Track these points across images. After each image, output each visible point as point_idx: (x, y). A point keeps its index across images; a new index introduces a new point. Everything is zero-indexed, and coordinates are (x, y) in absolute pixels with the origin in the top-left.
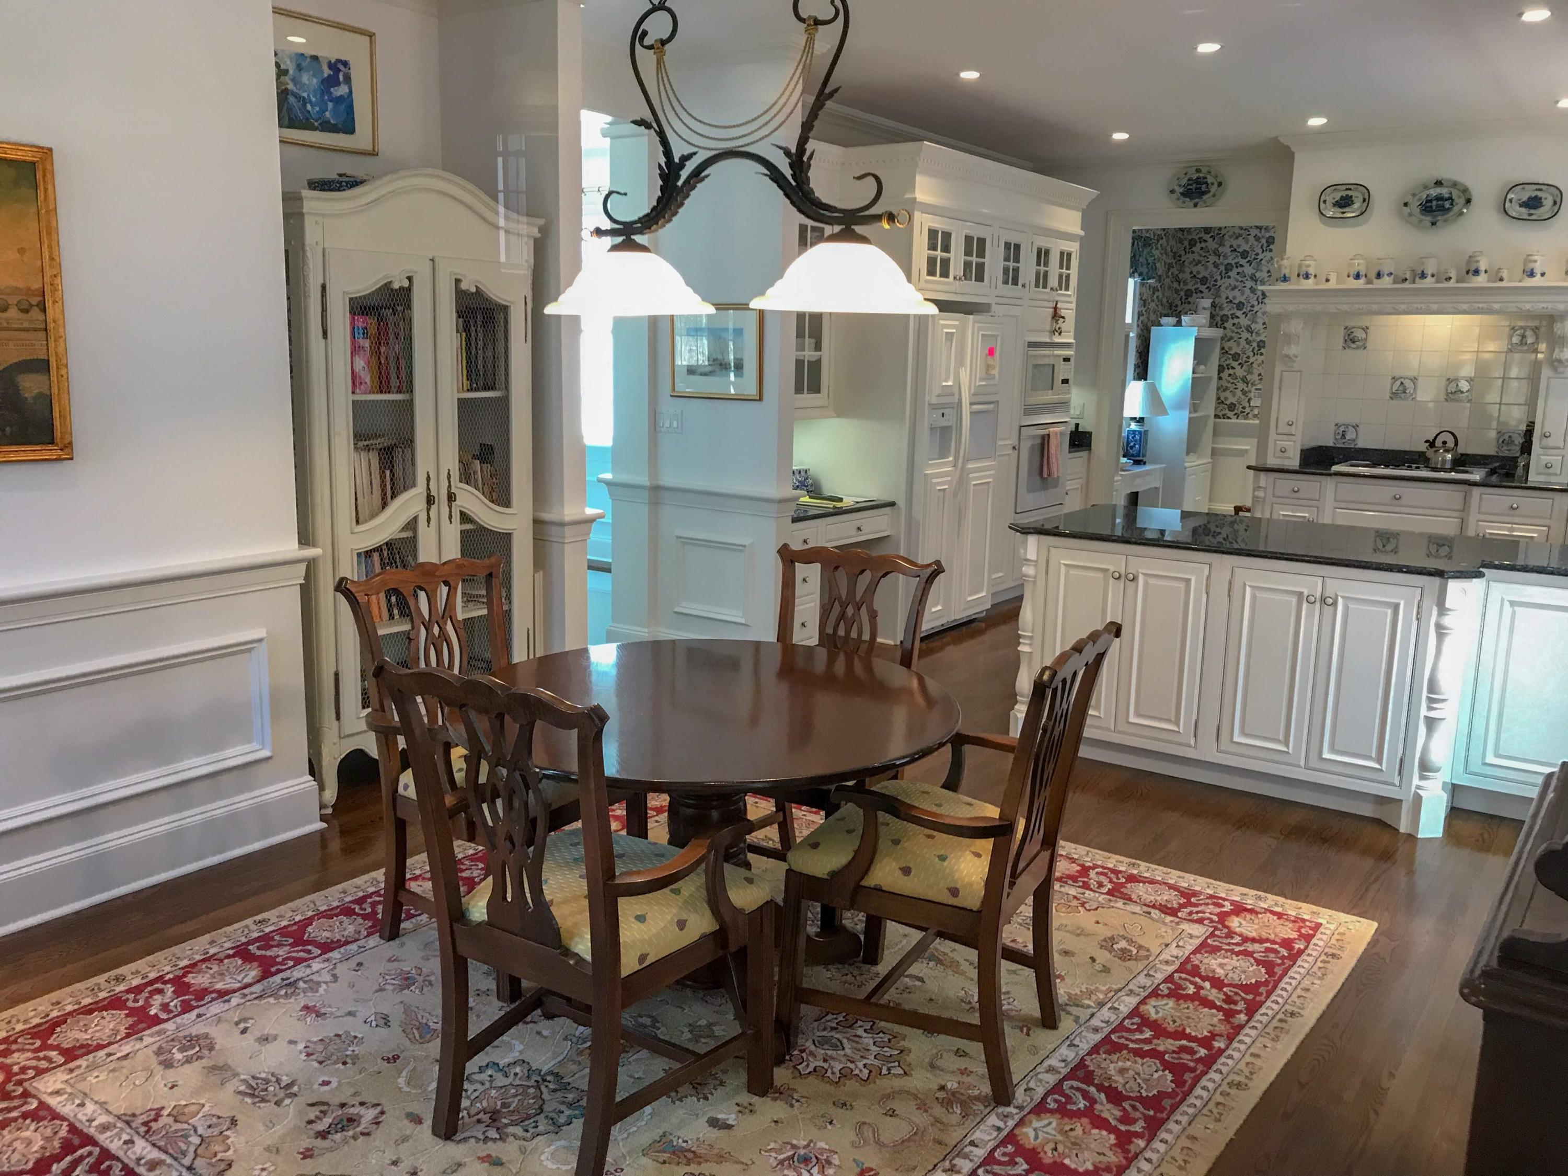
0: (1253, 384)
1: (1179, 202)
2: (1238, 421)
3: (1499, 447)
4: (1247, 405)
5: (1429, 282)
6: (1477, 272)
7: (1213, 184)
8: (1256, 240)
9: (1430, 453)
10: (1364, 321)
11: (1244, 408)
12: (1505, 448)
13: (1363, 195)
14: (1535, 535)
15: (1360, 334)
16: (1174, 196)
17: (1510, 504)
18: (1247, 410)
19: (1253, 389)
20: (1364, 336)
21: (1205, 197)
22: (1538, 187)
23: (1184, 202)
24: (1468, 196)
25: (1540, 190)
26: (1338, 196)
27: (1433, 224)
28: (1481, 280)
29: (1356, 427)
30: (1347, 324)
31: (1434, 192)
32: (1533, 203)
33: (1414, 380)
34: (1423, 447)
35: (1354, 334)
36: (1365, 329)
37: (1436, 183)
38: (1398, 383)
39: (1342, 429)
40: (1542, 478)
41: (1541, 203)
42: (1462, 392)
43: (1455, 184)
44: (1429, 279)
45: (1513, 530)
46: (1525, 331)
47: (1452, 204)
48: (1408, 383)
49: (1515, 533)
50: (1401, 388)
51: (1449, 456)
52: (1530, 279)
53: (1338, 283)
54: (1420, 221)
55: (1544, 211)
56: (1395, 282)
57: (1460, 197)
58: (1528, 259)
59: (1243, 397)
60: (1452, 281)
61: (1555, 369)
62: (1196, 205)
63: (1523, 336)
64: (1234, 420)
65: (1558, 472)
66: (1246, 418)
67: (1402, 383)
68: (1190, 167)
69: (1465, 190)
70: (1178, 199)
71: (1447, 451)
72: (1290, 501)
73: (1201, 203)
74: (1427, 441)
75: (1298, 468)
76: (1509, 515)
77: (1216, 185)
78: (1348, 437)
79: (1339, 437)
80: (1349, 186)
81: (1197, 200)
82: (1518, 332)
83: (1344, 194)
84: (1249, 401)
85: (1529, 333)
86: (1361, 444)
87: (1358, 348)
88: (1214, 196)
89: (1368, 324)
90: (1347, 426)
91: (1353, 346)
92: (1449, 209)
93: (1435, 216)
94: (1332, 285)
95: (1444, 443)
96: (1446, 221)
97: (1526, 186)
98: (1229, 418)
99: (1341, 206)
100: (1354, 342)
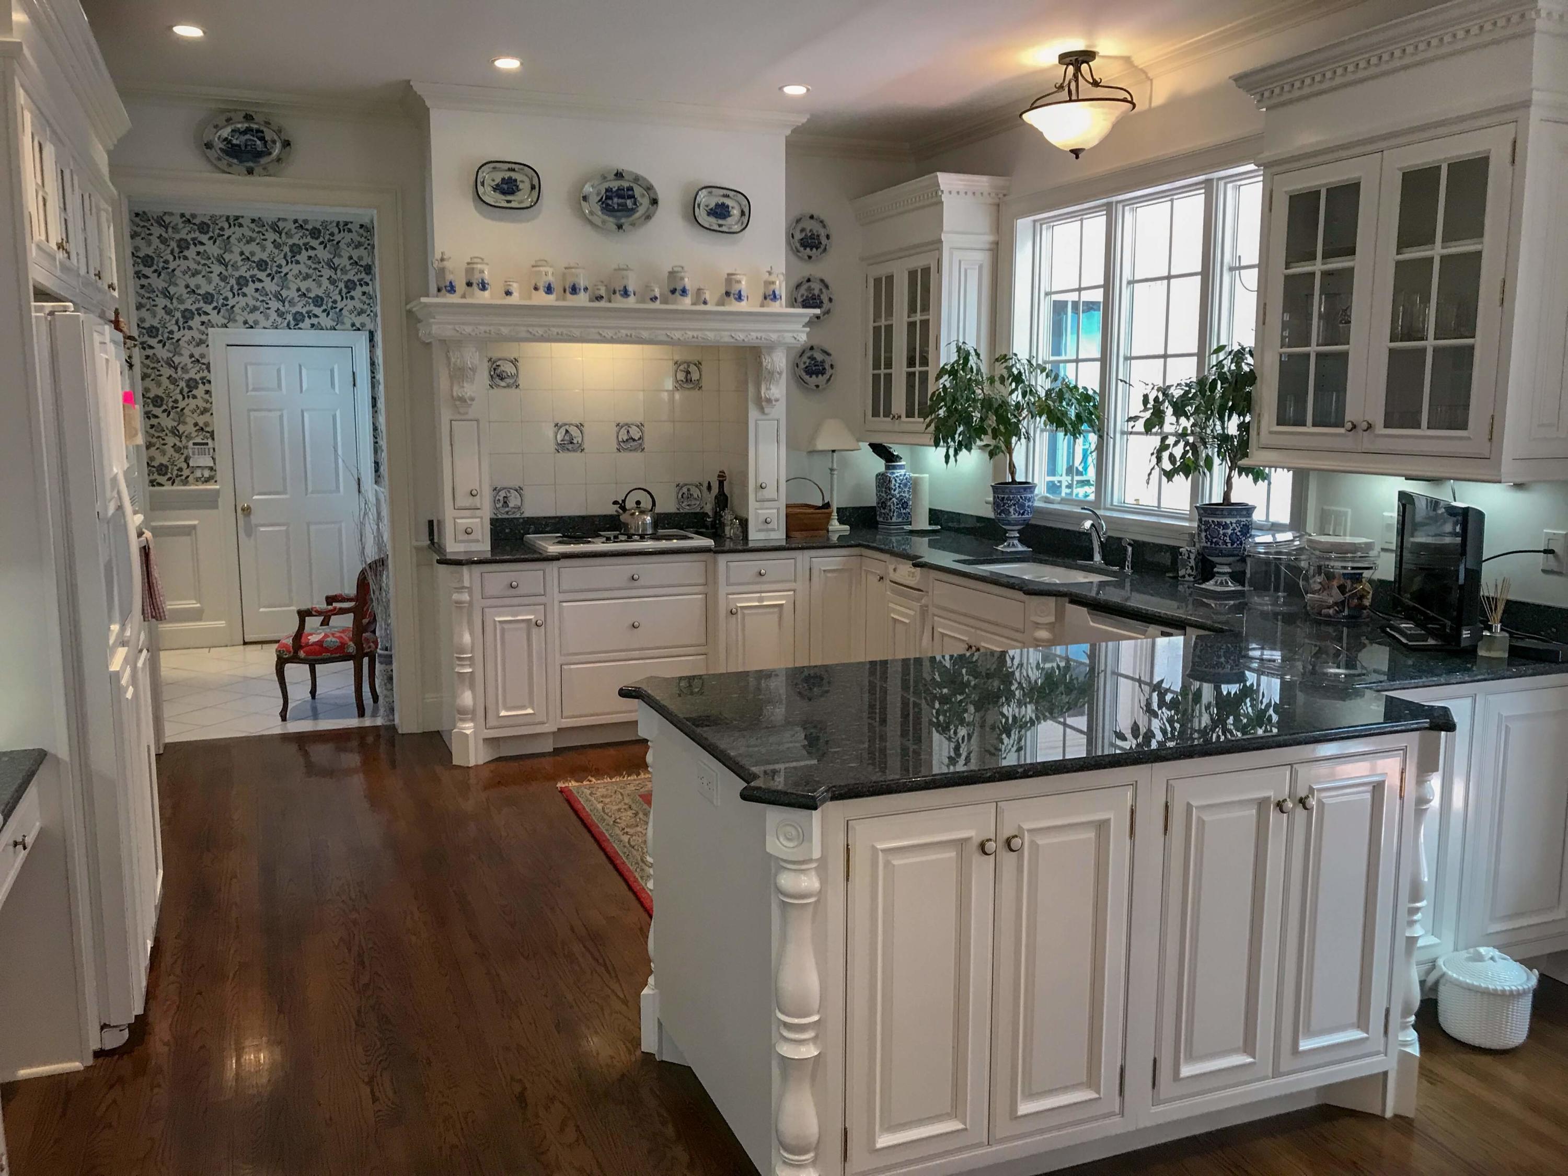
0: (189, 437)
1: (223, 164)
2: (175, 488)
3: (680, 502)
4: (184, 466)
5: (631, 302)
6: (684, 292)
7: (274, 142)
8: (162, 242)
9: (624, 518)
10: (510, 350)
11: (180, 469)
12: (685, 503)
13: (531, 180)
14: (784, 602)
15: (508, 368)
16: (212, 154)
17: (757, 570)
18: (186, 472)
19: (190, 444)
20: (514, 371)
21: (264, 161)
22: (725, 192)
23: (230, 165)
24: (652, 196)
25: (727, 196)
26: (498, 177)
27: (620, 227)
28: (686, 303)
29: (519, 490)
30: (490, 355)
31: (615, 185)
32: (721, 212)
33: (580, 426)
34: (612, 510)
35: (502, 368)
36: (515, 362)
37: (616, 175)
38: (563, 431)
39: (502, 494)
40: (761, 536)
41: (729, 212)
42: (634, 440)
43: (637, 179)
44: (632, 299)
45: (761, 599)
46: (689, 366)
47: (635, 204)
48: (574, 431)
49: (765, 603)
50: (567, 438)
51: (648, 519)
52: (738, 303)
53: (521, 298)
54: (604, 222)
55: (732, 222)
56: (591, 300)
57: (643, 196)
58: (730, 279)
59: (177, 455)
60: (658, 301)
61: (762, 410)
62: (250, 172)
63: (688, 373)
64: (168, 487)
65: (776, 527)
66: (185, 482)
67: (567, 431)
68: (235, 111)
69: (649, 188)
70: (219, 159)
71: (642, 512)
72: (507, 601)
73: (257, 170)
74: (615, 503)
75: (489, 556)
76: (757, 583)
77: (278, 145)
78: (511, 505)
79: (499, 505)
80: (513, 166)
81: (250, 164)
82: (682, 367)
83: (507, 175)
84: (186, 460)
85: (693, 368)
86: (529, 513)
87: (508, 386)
88: (279, 160)
89: (515, 355)
90: (508, 489)
91: (503, 384)
92: (632, 209)
93: (620, 218)
94: (515, 299)
95: (638, 503)
96: (633, 224)
97: (714, 190)
98: (160, 485)
99: (504, 193)
100: (502, 379)
